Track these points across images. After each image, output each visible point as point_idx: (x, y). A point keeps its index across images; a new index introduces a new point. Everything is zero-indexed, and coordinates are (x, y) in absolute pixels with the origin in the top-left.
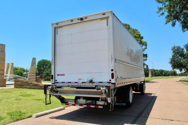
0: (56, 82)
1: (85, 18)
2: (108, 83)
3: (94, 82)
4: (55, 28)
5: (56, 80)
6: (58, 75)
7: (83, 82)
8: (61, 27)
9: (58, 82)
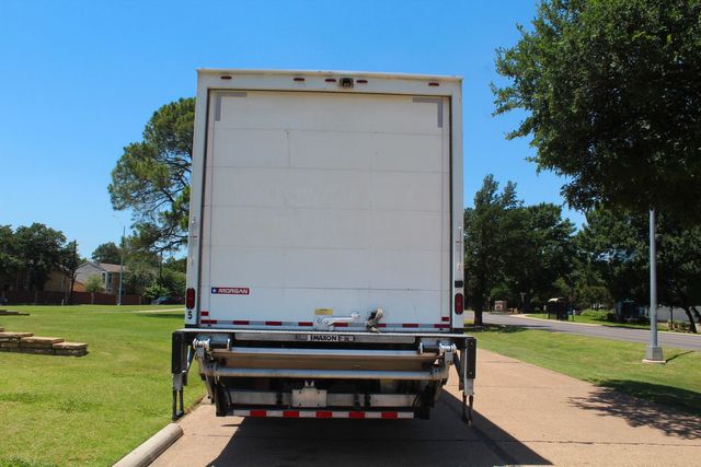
0: (204, 322)
1: (358, 81)
2: (437, 329)
3: (384, 325)
4: (209, 90)
5: (206, 314)
6: (216, 290)
7: (336, 325)
8: (241, 92)
9: (215, 322)
